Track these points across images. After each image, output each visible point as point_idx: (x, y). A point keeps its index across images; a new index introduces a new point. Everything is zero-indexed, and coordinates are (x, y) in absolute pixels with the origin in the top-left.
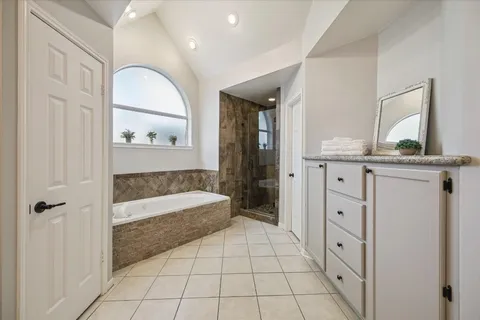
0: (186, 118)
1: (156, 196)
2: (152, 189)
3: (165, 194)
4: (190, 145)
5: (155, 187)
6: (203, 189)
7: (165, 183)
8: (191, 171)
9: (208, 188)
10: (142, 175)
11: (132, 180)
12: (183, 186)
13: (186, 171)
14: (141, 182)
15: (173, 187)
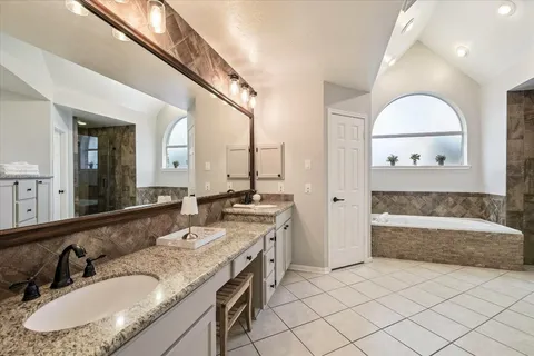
0: (462, 133)
1: (418, 215)
2: (415, 207)
3: (430, 215)
4: (466, 163)
5: (418, 206)
6: (484, 217)
7: (430, 204)
8: (468, 195)
9: (491, 217)
10: (404, 194)
11: (396, 197)
12: (454, 211)
13: (459, 194)
14: (404, 200)
15: (440, 209)
